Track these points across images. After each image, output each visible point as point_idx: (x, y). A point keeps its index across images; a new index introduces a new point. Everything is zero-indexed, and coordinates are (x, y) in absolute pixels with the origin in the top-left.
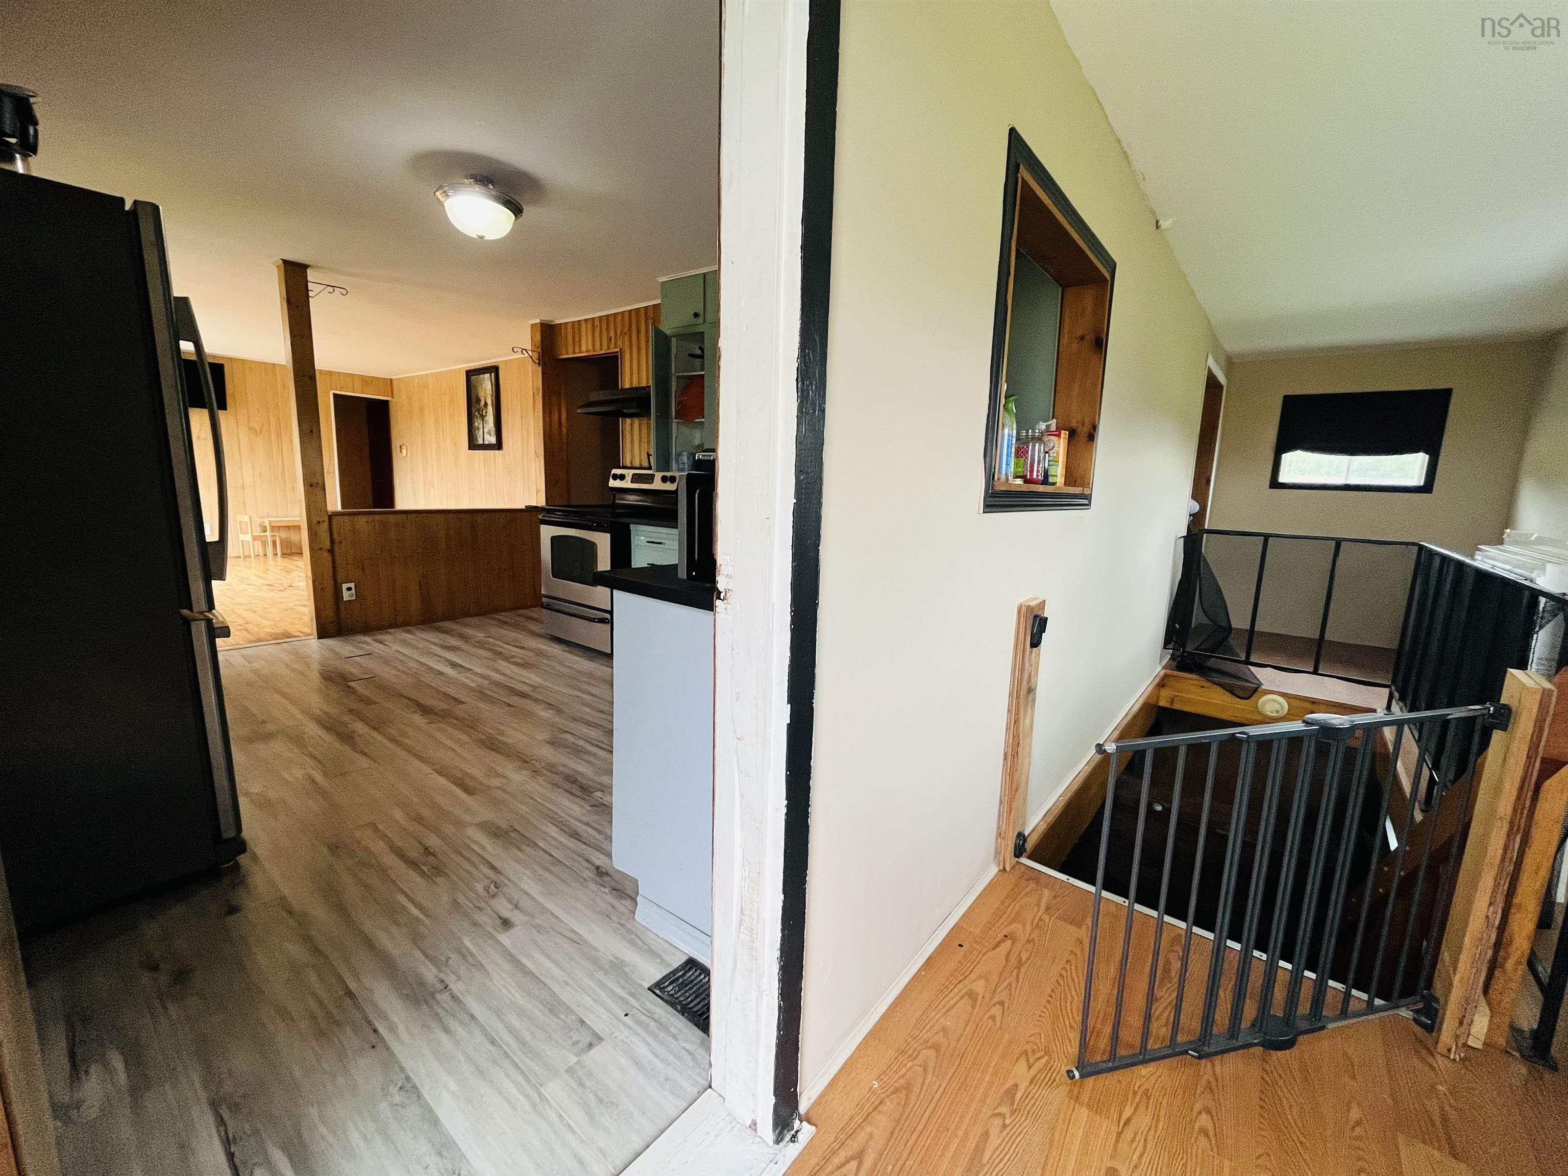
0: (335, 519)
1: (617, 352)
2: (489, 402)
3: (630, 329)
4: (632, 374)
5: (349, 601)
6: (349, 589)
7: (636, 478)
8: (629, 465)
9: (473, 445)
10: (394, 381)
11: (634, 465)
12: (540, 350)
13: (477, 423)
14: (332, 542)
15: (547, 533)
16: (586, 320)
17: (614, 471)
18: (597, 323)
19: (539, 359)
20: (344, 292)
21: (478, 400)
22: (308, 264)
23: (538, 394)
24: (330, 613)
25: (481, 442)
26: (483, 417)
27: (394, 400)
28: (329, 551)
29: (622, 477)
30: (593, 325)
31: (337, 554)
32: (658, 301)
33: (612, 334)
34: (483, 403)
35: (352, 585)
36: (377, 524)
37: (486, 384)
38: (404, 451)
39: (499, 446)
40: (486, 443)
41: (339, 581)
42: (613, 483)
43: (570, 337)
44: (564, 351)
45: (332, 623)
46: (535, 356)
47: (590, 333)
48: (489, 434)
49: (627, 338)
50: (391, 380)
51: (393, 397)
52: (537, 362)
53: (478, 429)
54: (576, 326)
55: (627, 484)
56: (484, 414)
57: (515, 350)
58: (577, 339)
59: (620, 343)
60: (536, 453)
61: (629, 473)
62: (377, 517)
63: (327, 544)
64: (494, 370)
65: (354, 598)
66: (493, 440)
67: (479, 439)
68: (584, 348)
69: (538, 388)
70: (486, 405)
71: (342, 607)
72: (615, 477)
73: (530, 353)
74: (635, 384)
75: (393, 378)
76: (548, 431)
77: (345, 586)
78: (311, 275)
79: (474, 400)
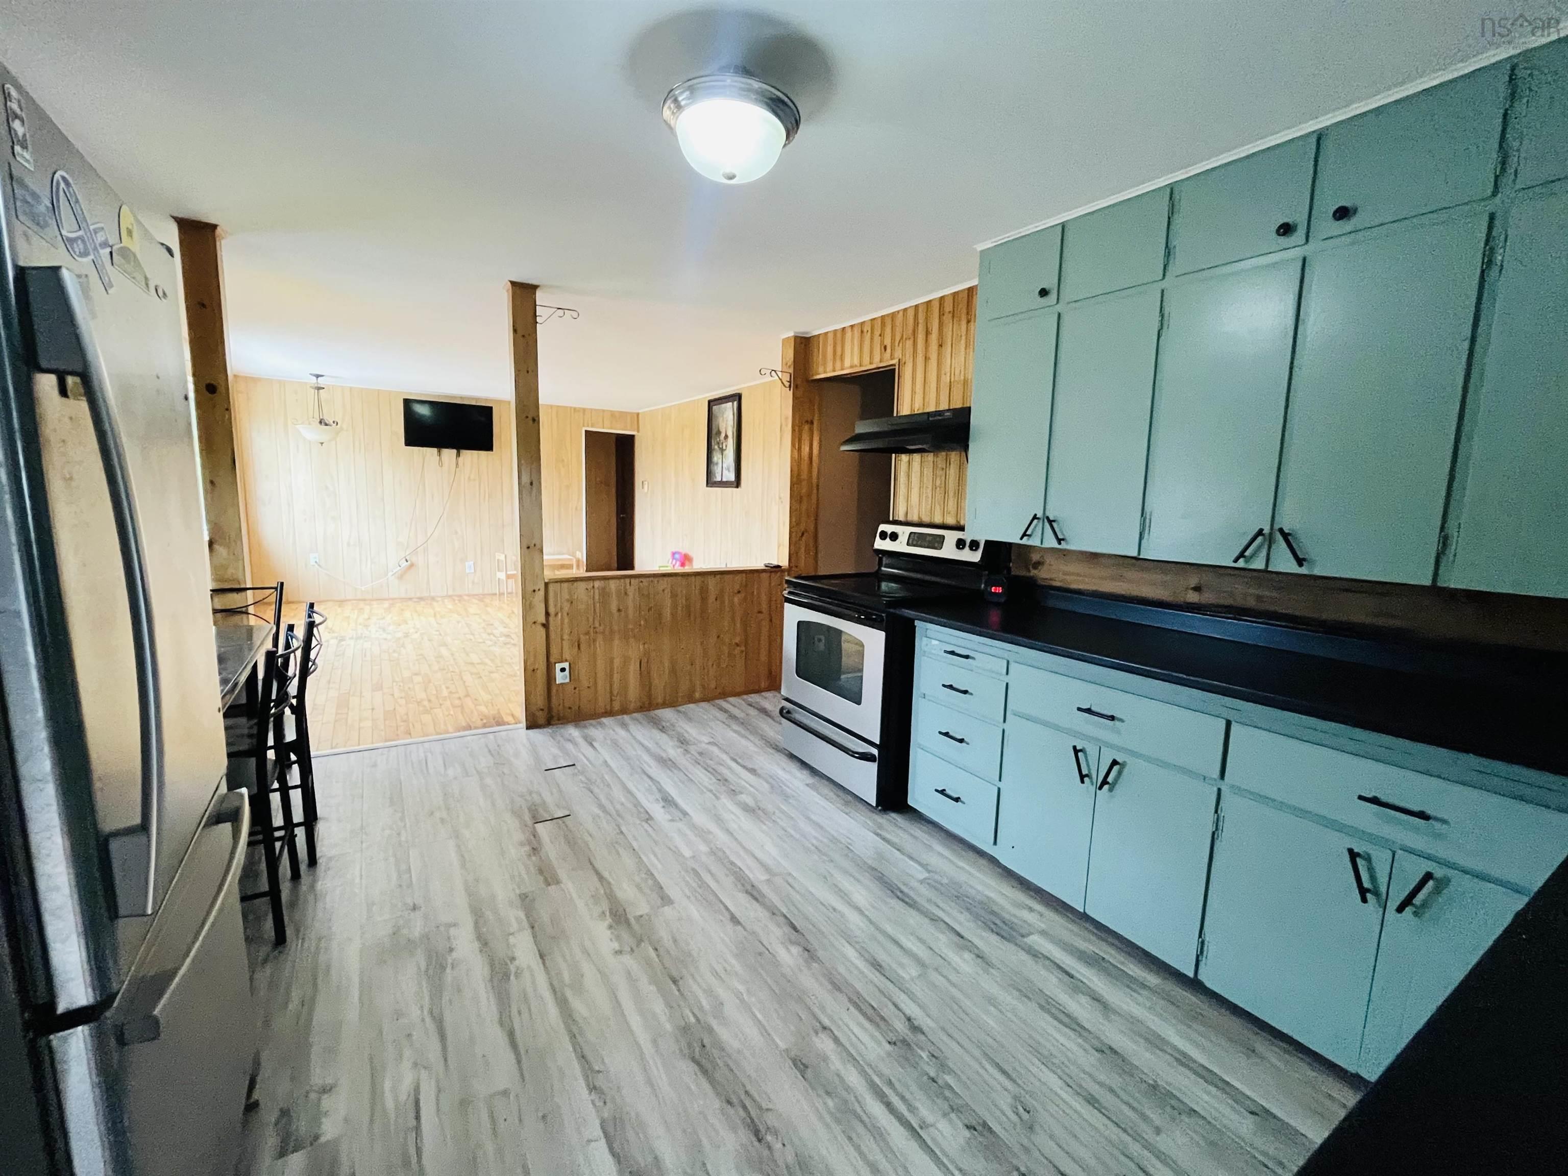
0: (551, 588)
1: (894, 365)
2: (730, 434)
3: (914, 332)
4: (913, 392)
5: (562, 684)
6: (563, 670)
7: (914, 540)
8: (901, 518)
9: (710, 482)
10: (640, 416)
11: (910, 518)
12: (791, 370)
13: (716, 457)
14: (547, 614)
15: (793, 615)
16: (852, 326)
17: (883, 527)
18: (867, 328)
19: (790, 382)
20: (575, 314)
21: (719, 433)
22: (535, 282)
23: (787, 425)
24: (539, 700)
25: (719, 479)
26: (722, 450)
27: (639, 434)
28: (543, 625)
29: (894, 537)
30: (862, 332)
31: (551, 628)
32: (974, 282)
33: (888, 342)
34: (723, 435)
35: (566, 665)
36: (597, 591)
37: (727, 413)
38: (646, 487)
39: (737, 483)
40: (724, 480)
41: (552, 660)
42: (879, 544)
43: (830, 349)
44: (821, 369)
45: (542, 710)
46: (786, 378)
47: (856, 342)
48: (728, 470)
49: (909, 344)
50: (638, 414)
51: (638, 431)
52: (787, 384)
53: (717, 464)
54: (839, 335)
55: (900, 546)
56: (724, 448)
57: (763, 372)
58: (839, 352)
59: (898, 354)
60: (780, 498)
61: (904, 532)
62: (597, 584)
63: (542, 619)
64: (737, 398)
65: (568, 680)
66: (731, 477)
67: (717, 475)
68: (847, 363)
69: (787, 418)
70: (726, 437)
71: (554, 691)
72: (883, 535)
73: (780, 374)
74: (918, 408)
75: (640, 411)
76: (796, 473)
77: (559, 666)
78: (540, 296)
79: (714, 431)
